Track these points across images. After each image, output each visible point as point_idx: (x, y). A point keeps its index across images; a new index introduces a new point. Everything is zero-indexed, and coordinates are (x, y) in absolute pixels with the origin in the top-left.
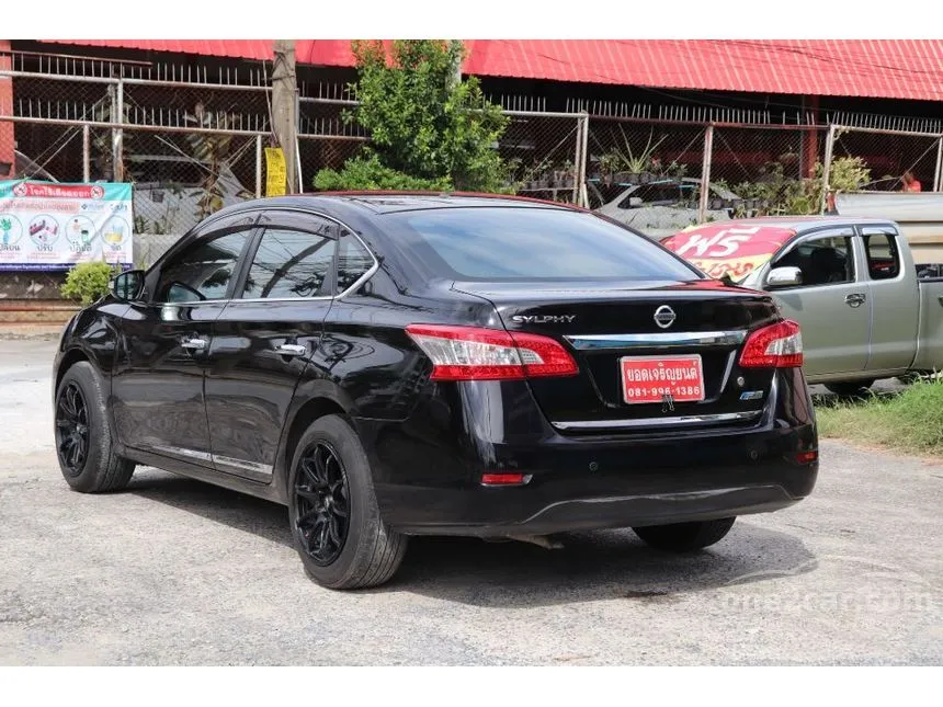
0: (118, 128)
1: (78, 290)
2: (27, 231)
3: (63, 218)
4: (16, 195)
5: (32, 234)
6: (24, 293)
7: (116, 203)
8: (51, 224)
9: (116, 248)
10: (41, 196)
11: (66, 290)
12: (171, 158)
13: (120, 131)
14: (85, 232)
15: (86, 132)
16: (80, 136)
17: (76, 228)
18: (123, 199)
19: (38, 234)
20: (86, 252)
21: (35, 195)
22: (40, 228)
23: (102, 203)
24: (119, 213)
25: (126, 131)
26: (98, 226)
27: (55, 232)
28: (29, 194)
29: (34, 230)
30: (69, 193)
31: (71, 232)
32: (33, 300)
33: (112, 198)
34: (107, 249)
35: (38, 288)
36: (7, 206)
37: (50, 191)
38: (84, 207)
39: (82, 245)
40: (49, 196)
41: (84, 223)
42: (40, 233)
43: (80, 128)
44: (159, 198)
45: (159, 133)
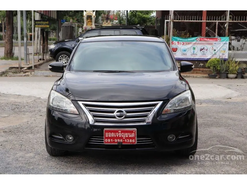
0: (227, 22)
1: (209, 65)
2: (199, 50)
3: (209, 47)
4: (197, 41)
5: (201, 51)
6: (198, 66)
7: (224, 42)
8: (206, 48)
9: (223, 54)
10: (204, 41)
11: (207, 65)
12: (243, 30)
13: (228, 23)
14: (215, 50)
15: (217, 24)
16: (215, 25)
17: (212, 49)
18: (226, 41)
19: (202, 51)
20: (215, 55)
21: (202, 41)
22: (203, 49)
23: (220, 42)
24: (225, 45)
25: (229, 23)
26: (219, 48)
27: (207, 50)
28: (200, 41)
29: (201, 50)
30: (211, 40)
31: (211, 50)
32: (200, 68)
33: (223, 41)
34: (221, 55)
35: (202, 64)
36: (195, 44)
37: (206, 40)
38: (215, 43)
39: (214, 53)
40: (206, 41)
41: (215, 48)
42: (203, 50)
43: (216, 23)
44: (239, 41)
45: (240, 23)
